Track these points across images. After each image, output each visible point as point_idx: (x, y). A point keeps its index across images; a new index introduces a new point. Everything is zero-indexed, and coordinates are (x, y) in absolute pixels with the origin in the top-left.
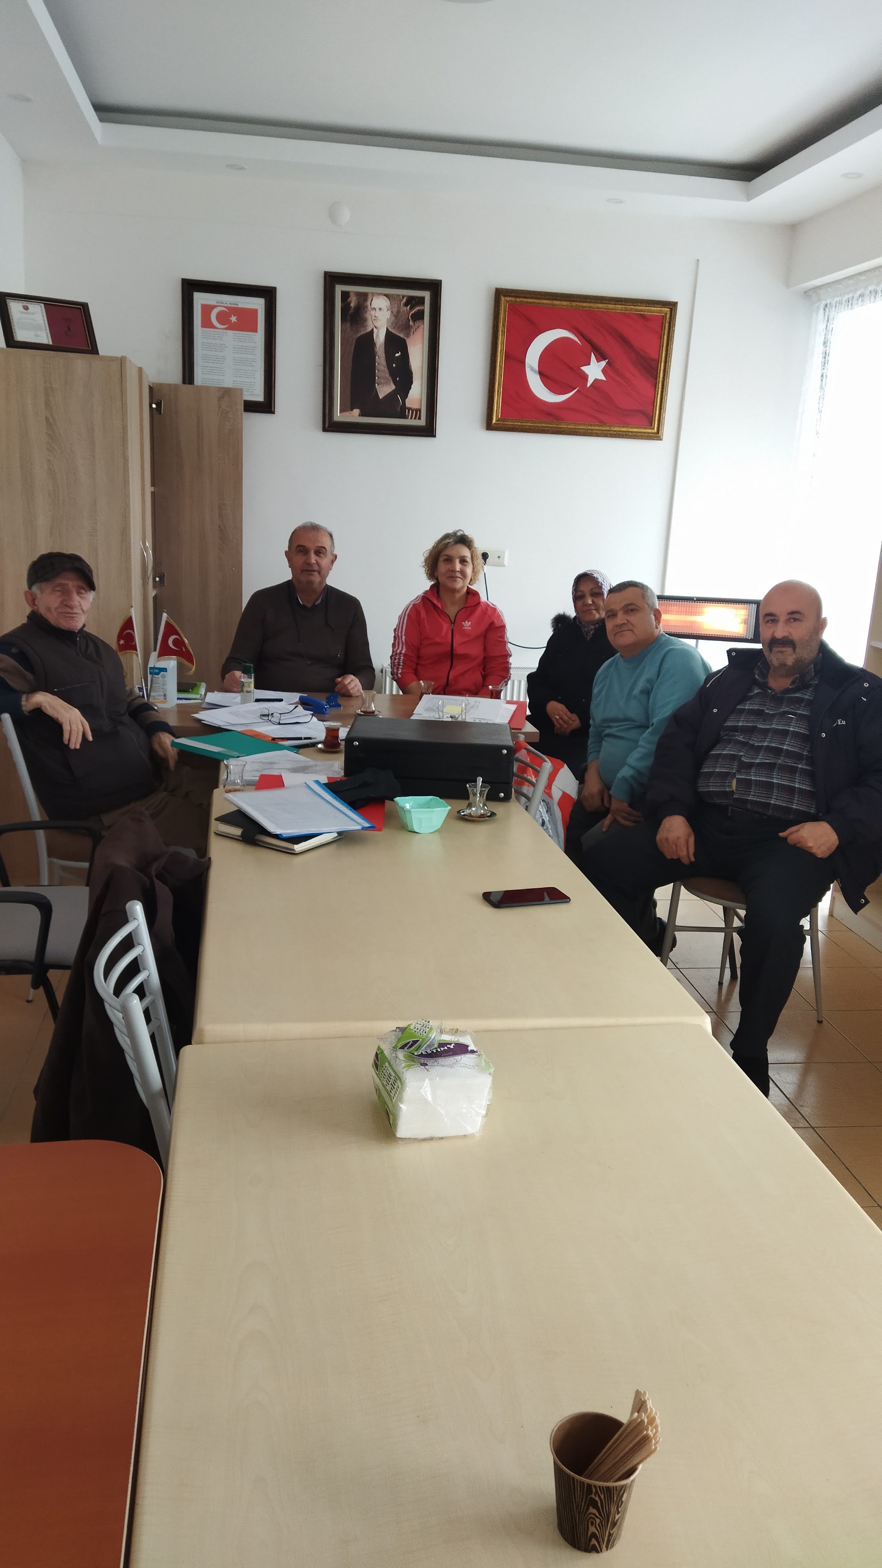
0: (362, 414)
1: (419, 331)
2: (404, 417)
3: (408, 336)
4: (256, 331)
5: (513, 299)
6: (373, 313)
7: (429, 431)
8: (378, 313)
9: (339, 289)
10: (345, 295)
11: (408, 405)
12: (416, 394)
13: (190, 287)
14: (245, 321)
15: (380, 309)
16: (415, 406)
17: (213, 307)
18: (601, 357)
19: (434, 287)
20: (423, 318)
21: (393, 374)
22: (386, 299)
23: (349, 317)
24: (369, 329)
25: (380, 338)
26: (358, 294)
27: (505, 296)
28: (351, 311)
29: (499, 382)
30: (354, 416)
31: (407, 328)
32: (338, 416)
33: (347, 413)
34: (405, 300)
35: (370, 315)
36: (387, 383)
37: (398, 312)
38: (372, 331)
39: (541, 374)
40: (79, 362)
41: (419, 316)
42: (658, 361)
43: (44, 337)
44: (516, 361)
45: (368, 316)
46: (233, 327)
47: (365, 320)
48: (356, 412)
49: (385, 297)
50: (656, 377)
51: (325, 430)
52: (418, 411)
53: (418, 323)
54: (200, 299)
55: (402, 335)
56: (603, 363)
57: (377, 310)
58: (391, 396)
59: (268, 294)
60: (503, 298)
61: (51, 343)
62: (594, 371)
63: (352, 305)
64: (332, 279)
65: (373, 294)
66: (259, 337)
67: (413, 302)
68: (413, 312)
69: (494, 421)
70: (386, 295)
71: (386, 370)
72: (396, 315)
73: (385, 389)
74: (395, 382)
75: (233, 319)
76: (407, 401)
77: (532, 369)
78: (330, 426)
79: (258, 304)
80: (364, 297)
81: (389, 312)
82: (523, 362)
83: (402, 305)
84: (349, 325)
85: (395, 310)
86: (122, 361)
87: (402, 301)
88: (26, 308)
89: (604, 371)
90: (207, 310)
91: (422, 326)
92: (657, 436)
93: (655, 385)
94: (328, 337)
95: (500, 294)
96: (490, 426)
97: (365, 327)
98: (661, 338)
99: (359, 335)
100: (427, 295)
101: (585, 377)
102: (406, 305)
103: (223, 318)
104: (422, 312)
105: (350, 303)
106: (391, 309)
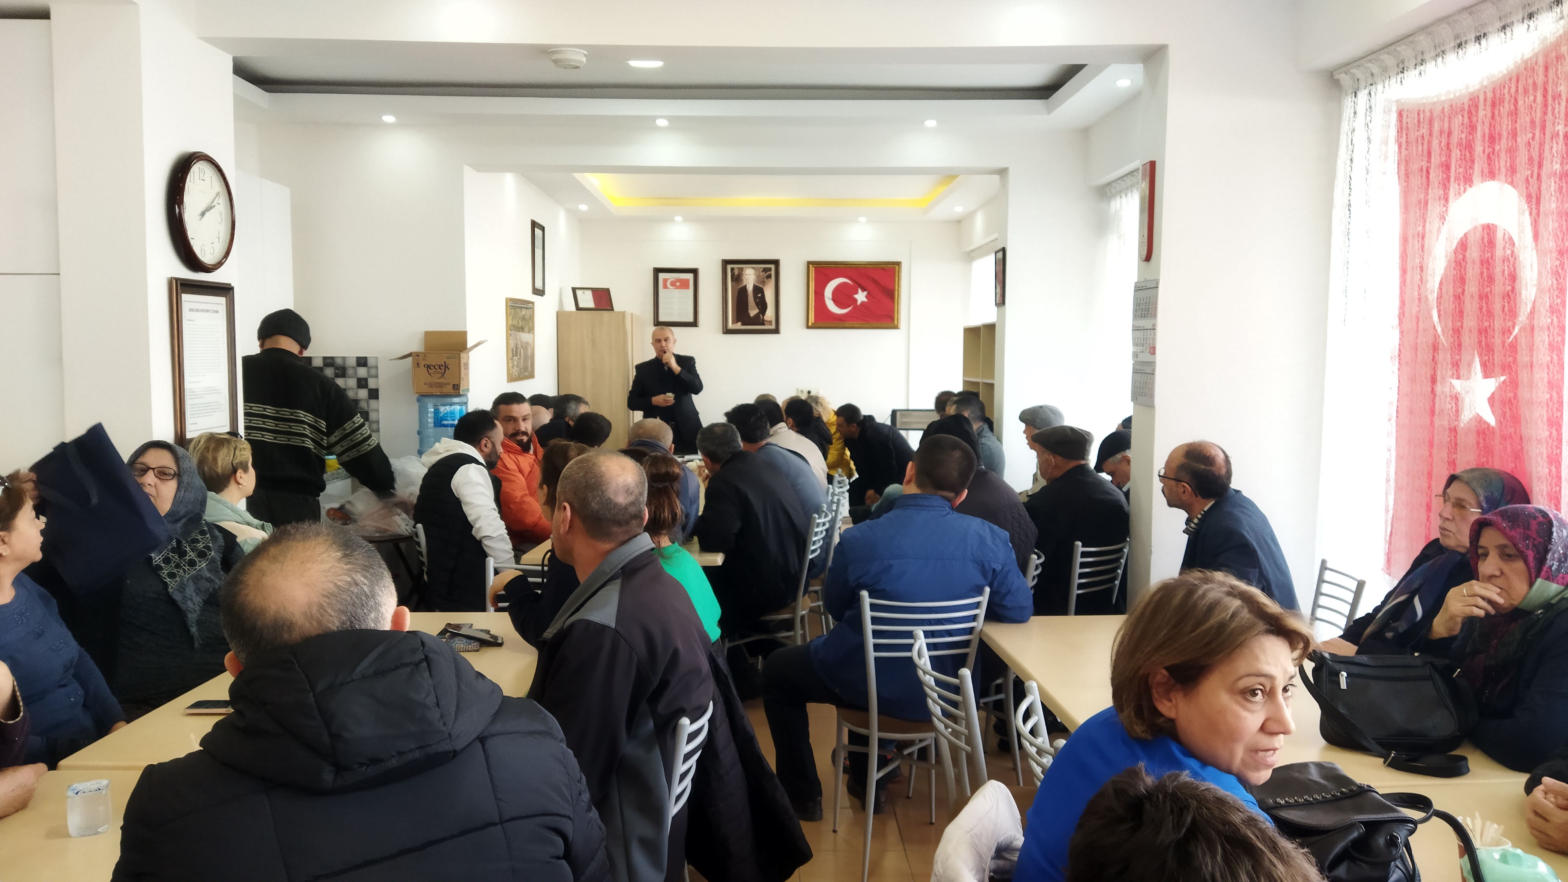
0: (743, 325)
2: (763, 324)
3: (764, 286)
4: (689, 289)
5: (816, 266)
6: (746, 276)
7: (776, 331)
8: (749, 277)
9: (729, 267)
10: (732, 269)
11: (765, 319)
12: (770, 314)
13: (657, 271)
14: (684, 285)
16: (769, 319)
17: (668, 279)
18: (864, 290)
19: (776, 263)
20: (771, 277)
21: (757, 304)
22: (753, 270)
24: (744, 284)
25: (750, 288)
26: (739, 268)
27: (812, 264)
29: (812, 306)
30: (739, 326)
31: (763, 283)
32: (730, 325)
35: (745, 278)
36: (754, 309)
37: (759, 275)
38: (746, 286)
39: (833, 300)
40: (606, 314)
41: (769, 277)
42: (893, 290)
43: (591, 305)
44: (820, 294)
45: (743, 278)
46: (677, 288)
47: (742, 280)
48: (739, 323)
50: (894, 297)
51: (724, 333)
52: (771, 322)
53: (769, 280)
54: (662, 276)
55: (761, 286)
56: (865, 293)
57: (749, 275)
58: (757, 316)
59: (695, 272)
60: (811, 266)
61: (594, 307)
62: (861, 297)
64: (726, 263)
65: (746, 268)
66: (690, 292)
67: (765, 270)
68: (766, 275)
69: (811, 324)
70: (753, 268)
71: (754, 303)
72: (758, 277)
73: (753, 312)
74: (759, 308)
75: (678, 284)
76: (765, 317)
77: (829, 298)
78: (727, 331)
79: (690, 276)
80: (742, 269)
81: (754, 276)
82: (823, 295)
85: (757, 274)
86: (624, 313)
88: (584, 293)
89: (866, 297)
90: (665, 281)
91: (771, 281)
92: (896, 327)
93: (893, 302)
94: (724, 289)
95: (809, 264)
96: (808, 327)
97: (743, 283)
98: (894, 281)
99: (740, 287)
100: (773, 266)
101: (856, 300)
102: (763, 272)
103: (673, 284)
104: (771, 274)
106: (755, 274)
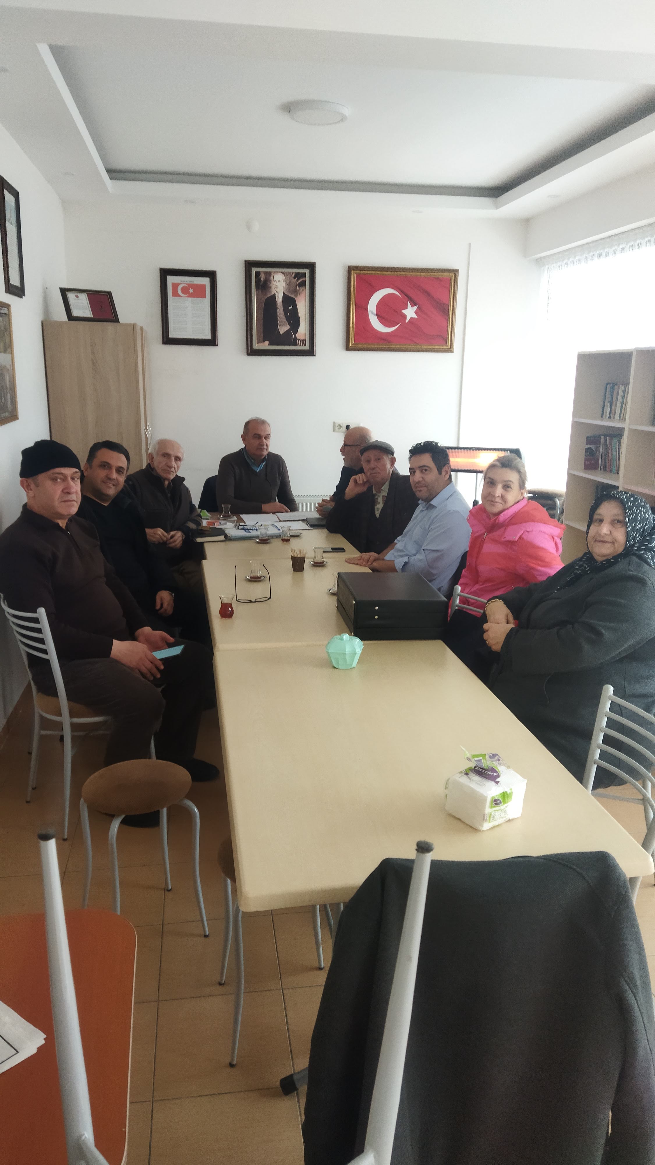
0: (270, 344)
1: (303, 294)
2: (296, 345)
3: (296, 296)
4: (205, 297)
5: (359, 272)
6: (275, 283)
7: (311, 352)
8: (278, 284)
9: (254, 270)
10: (258, 274)
11: (297, 338)
12: (303, 331)
13: (165, 273)
14: (198, 292)
15: (279, 281)
17: (179, 284)
18: (414, 304)
19: (311, 267)
20: (305, 285)
21: (288, 319)
22: (283, 275)
23: (260, 287)
24: (273, 293)
25: (279, 298)
26: (265, 273)
27: (354, 270)
28: (262, 283)
29: (352, 322)
30: (266, 345)
32: (256, 346)
33: (261, 344)
34: (294, 275)
35: (273, 284)
36: (284, 325)
37: (290, 282)
38: (275, 295)
39: (378, 315)
40: (110, 327)
41: (303, 284)
42: (449, 306)
43: (88, 313)
44: (362, 308)
45: (272, 285)
46: (191, 295)
47: (270, 288)
48: (267, 343)
49: (282, 274)
50: (448, 315)
51: (248, 354)
52: (304, 341)
53: (302, 288)
54: (171, 280)
55: (292, 296)
56: (415, 308)
57: (277, 282)
58: (287, 333)
59: (212, 275)
60: (352, 271)
61: (92, 316)
62: (410, 312)
63: (262, 279)
64: (249, 265)
65: (274, 272)
66: (207, 301)
67: (298, 276)
68: (299, 282)
69: (350, 345)
70: (282, 273)
71: (284, 317)
72: (289, 284)
73: (283, 328)
74: (289, 324)
75: (191, 291)
76: (297, 335)
77: (372, 313)
78: (252, 352)
79: (205, 281)
80: (269, 274)
81: (285, 283)
82: (366, 309)
83: (292, 278)
84: (260, 291)
85: (288, 281)
86: (134, 326)
87: (292, 275)
88: (77, 297)
89: (416, 312)
90: (175, 286)
91: (304, 291)
92: (450, 350)
93: (448, 320)
94: (248, 300)
95: (350, 269)
96: (348, 348)
97: (270, 292)
98: (450, 291)
99: (267, 297)
100: (307, 271)
101: (405, 316)
102: (294, 278)
103: (185, 290)
104: (305, 281)
105: (261, 278)
106: (286, 280)
